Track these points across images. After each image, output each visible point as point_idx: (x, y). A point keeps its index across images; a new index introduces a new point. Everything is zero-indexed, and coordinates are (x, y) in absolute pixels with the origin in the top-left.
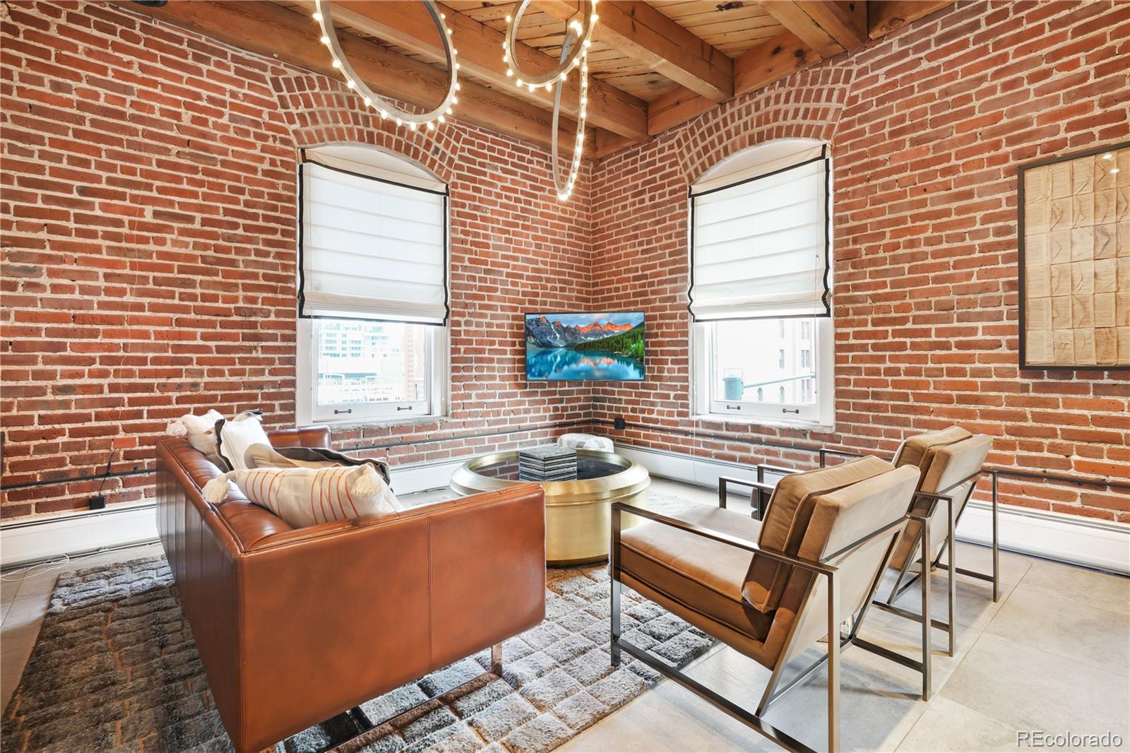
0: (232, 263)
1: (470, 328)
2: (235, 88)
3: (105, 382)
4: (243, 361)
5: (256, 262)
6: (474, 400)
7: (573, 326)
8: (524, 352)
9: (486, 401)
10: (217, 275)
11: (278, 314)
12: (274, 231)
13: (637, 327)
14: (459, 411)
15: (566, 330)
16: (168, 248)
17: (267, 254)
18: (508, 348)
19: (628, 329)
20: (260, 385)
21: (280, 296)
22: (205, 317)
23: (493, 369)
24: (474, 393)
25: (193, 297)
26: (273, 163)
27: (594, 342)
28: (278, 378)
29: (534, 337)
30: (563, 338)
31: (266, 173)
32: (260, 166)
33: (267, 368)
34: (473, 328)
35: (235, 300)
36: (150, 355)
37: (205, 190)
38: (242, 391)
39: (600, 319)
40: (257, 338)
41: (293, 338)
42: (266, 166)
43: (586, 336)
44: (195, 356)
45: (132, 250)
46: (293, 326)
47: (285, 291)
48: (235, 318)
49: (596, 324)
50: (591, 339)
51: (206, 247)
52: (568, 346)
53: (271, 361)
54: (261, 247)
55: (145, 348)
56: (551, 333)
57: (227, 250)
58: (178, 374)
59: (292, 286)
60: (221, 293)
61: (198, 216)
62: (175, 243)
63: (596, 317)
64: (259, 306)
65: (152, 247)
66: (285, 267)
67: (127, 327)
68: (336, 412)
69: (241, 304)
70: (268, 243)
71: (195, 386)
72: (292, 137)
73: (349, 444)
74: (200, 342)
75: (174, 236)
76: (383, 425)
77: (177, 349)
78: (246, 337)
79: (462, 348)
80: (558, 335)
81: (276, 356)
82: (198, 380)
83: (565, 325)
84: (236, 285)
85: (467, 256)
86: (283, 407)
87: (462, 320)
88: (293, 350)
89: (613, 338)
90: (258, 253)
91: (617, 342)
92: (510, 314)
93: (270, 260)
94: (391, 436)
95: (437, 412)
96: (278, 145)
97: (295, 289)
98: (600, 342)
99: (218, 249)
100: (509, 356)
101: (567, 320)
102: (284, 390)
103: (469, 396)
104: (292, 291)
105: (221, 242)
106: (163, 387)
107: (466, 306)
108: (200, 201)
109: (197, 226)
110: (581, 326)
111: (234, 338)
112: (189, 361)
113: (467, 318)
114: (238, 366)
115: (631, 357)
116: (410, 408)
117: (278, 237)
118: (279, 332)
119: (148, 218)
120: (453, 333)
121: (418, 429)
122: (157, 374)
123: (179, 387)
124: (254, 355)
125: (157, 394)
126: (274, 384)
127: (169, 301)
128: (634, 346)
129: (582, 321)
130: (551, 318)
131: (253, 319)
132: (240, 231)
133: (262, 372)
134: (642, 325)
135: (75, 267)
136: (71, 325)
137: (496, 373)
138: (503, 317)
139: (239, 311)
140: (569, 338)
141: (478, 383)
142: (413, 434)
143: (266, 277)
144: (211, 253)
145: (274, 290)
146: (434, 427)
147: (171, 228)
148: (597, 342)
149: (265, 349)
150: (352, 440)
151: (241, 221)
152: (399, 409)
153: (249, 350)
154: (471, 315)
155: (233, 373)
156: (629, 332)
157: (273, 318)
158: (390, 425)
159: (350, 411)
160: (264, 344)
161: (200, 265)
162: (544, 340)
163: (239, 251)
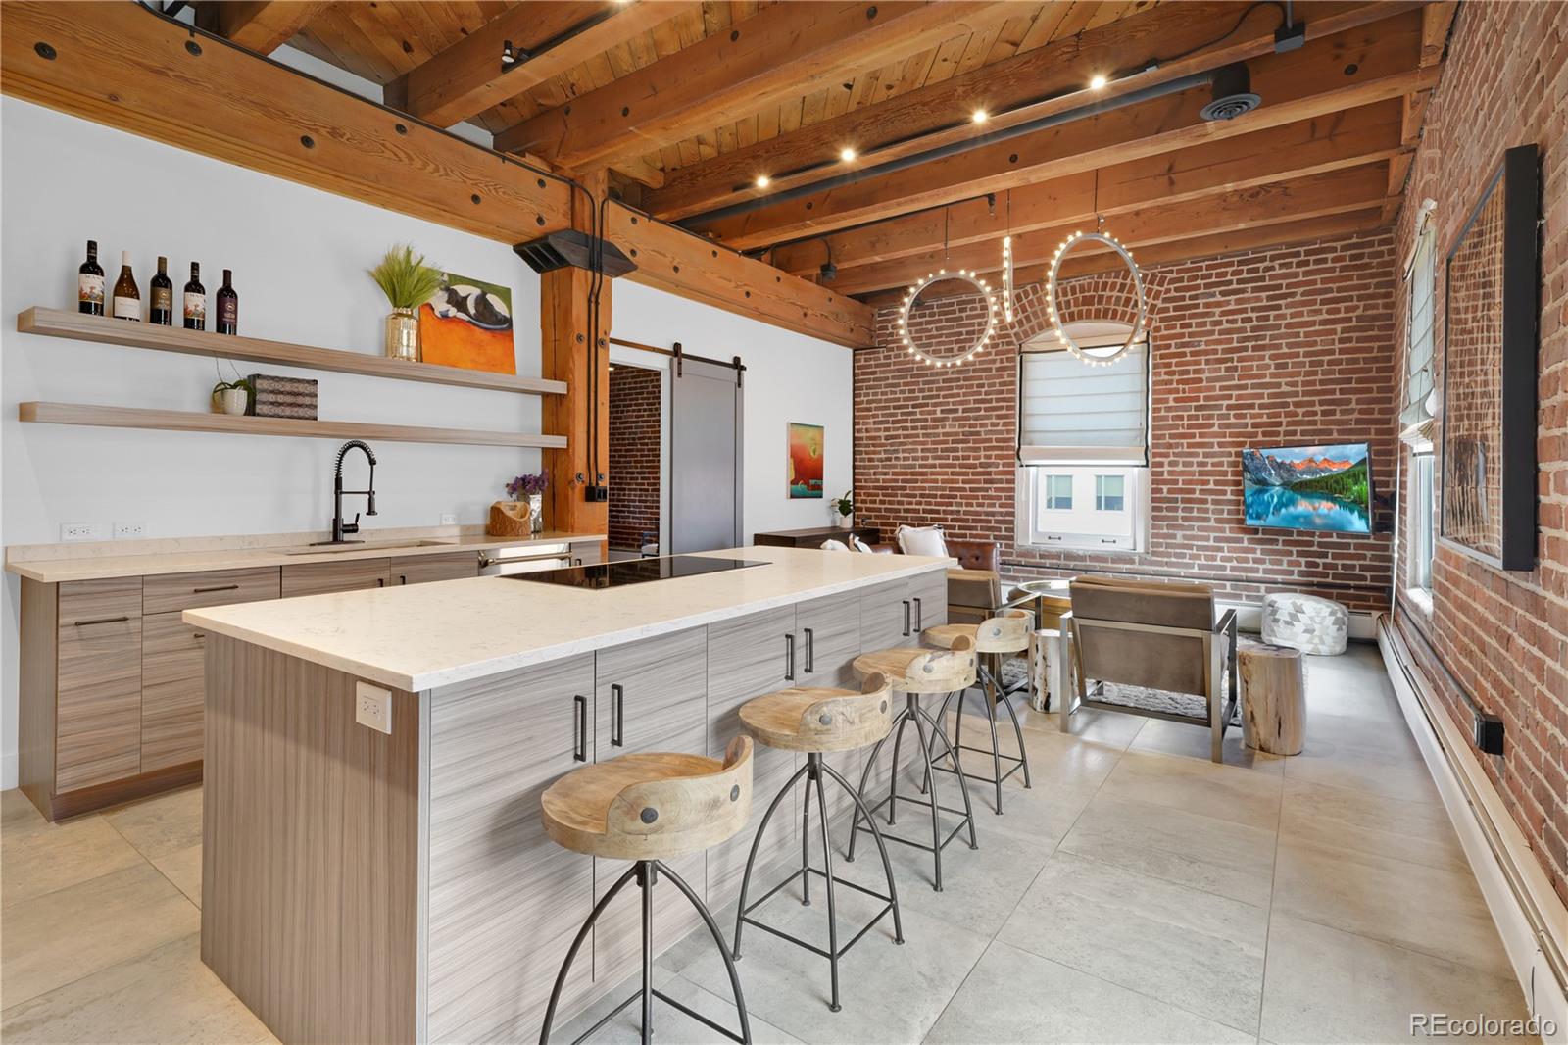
0: (978, 434)
1: (1176, 468)
2: (979, 320)
3: (921, 507)
4: (983, 497)
5: (991, 431)
6: (1179, 540)
7: (1287, 461)
8: (1241, 493)
9: (1195, 543)
10: (969, 442)
11: (1004, 465)
12: (1001, 408)
13: (1357, 465)
14: (1161, 549)
15: (1281, 465)
16: (947, 430)
17: (997, 425)
18: (1229, 489)
19: (1347, 467)
20: (993, 514)
21: (1006, 453)
22: (964, 470)
23: (1206, 511)
24: (1179, 534)
25: (958, 458)
26: (1002, 361)
27: (1311, 481)
28: (1003, 510)
29: (1250, 472)
30: (1278, 475)
31: (997, 369)
32: (994, 366)
33: (997, 503)
34: (1180, 468)
35: (978, 458)
36: (939, 493)
37: (964, 390)
38: (983, 517)
39: (1315, 454)
40: (991, 482)
41: (1013, 482)
42: (998, 365)
43: (1302, 473)
44: (959, 494)
45: (930, 434)
46: (1013, 473)
47: (1008, 448)
48: (980, 469)
49: (1311, 460)
50: (1307, 477)
51: (964, 426)
52: (1284, 485)
53: (999, 498)
54: (994, 420)
55: (936, 489)
56: (1266, 469)
57: (975, 426)
58: (950, 504)
59: (1013, 444)
60: (972, 454)
61: (961, 407)
62: (950, 426)
63: (1311, 450)
64: (992, 460)
65: (940, 431)
66: (1009, 432)
67: (929, 477)
68: (1049, 538)
69: (982, 460)
70: (999, 417)
71: (959, 511)
72: (1014, 339)
73: (1053, 564)
74: (961, 485)
75: (950, 422)
76: (1080, 553)
77: (951, 489)
78: (986, 482)
79: (1165, 488)
80: (1273, 472)
81: (1003, 494)
82: (960, 508)
83: (1279, 460)
84: (979, 448)
85: (1171, 397)
86: (1006, 530)
87: (1166, 460)
88: (1013, 490)
89: (1331, 477)
90: (993, 425)
91: (1336, 482)
92: (1233, 450)
93: (999, 428)
94: (1088, 563)
95: (1140, 549)
96: (1005, 347)
97: (1014, 447)
98: (1317, 481)
99: (971, 426)
100: (1229, 497)
101: (1281, 455)
102: (1007, 518)
103: (1174, 537)
104: (1013, 448)
105: (972, 422)
106: (945, 512)
107: (1170, 446)
108: (962, 398)
109: (960, 414)
110: (1296, 461)
111: (979, 482)
112: (956, 497)
113: (1172, 458)
114: (981, 501)
115: (1354, 502)
116: (1115, 542)
117: (1004, 411)
118: (1004, 478)
119: (939, 415)
120: (1154, 474)
121: (1114, 561)
122: (941, 504)
123: (951, 512)
124: (989, 493)
125: (942, 515)
126: (1001, 513)
127: (947, 461)
128: (1356, 488)
129: (1297, 456)
130: (1265, 452)
131: (989, 469)
132: (982, 412)
133: (993, 505)
134: (1363, 461)
135: (910, 447)
136: (909, 477)
137: (1210, 515)
138: (1222, 454)
139: (982, 465)
140: (1285, 476)
141: (1186, 524)
142: (1110, 565)
143: (997, 440)
144: (967, 429)
145: (1001, 448)
146: (1132, 561)
147: (948, 418)
148: (1315, 481)
149: (996, 490)
150: (1055, 561)
151: (982, 406)
152: (1103, 541)
153: (987, 490)
154: (1175, 454)
155: (979, 505)
156: (1348, 470)
157: (1000, 468)
158: (1088, 553)
159: (1060, 539)
160: (995, 486)
161: (962, 437)
162: (1259, 476)
163: (982, 425)
